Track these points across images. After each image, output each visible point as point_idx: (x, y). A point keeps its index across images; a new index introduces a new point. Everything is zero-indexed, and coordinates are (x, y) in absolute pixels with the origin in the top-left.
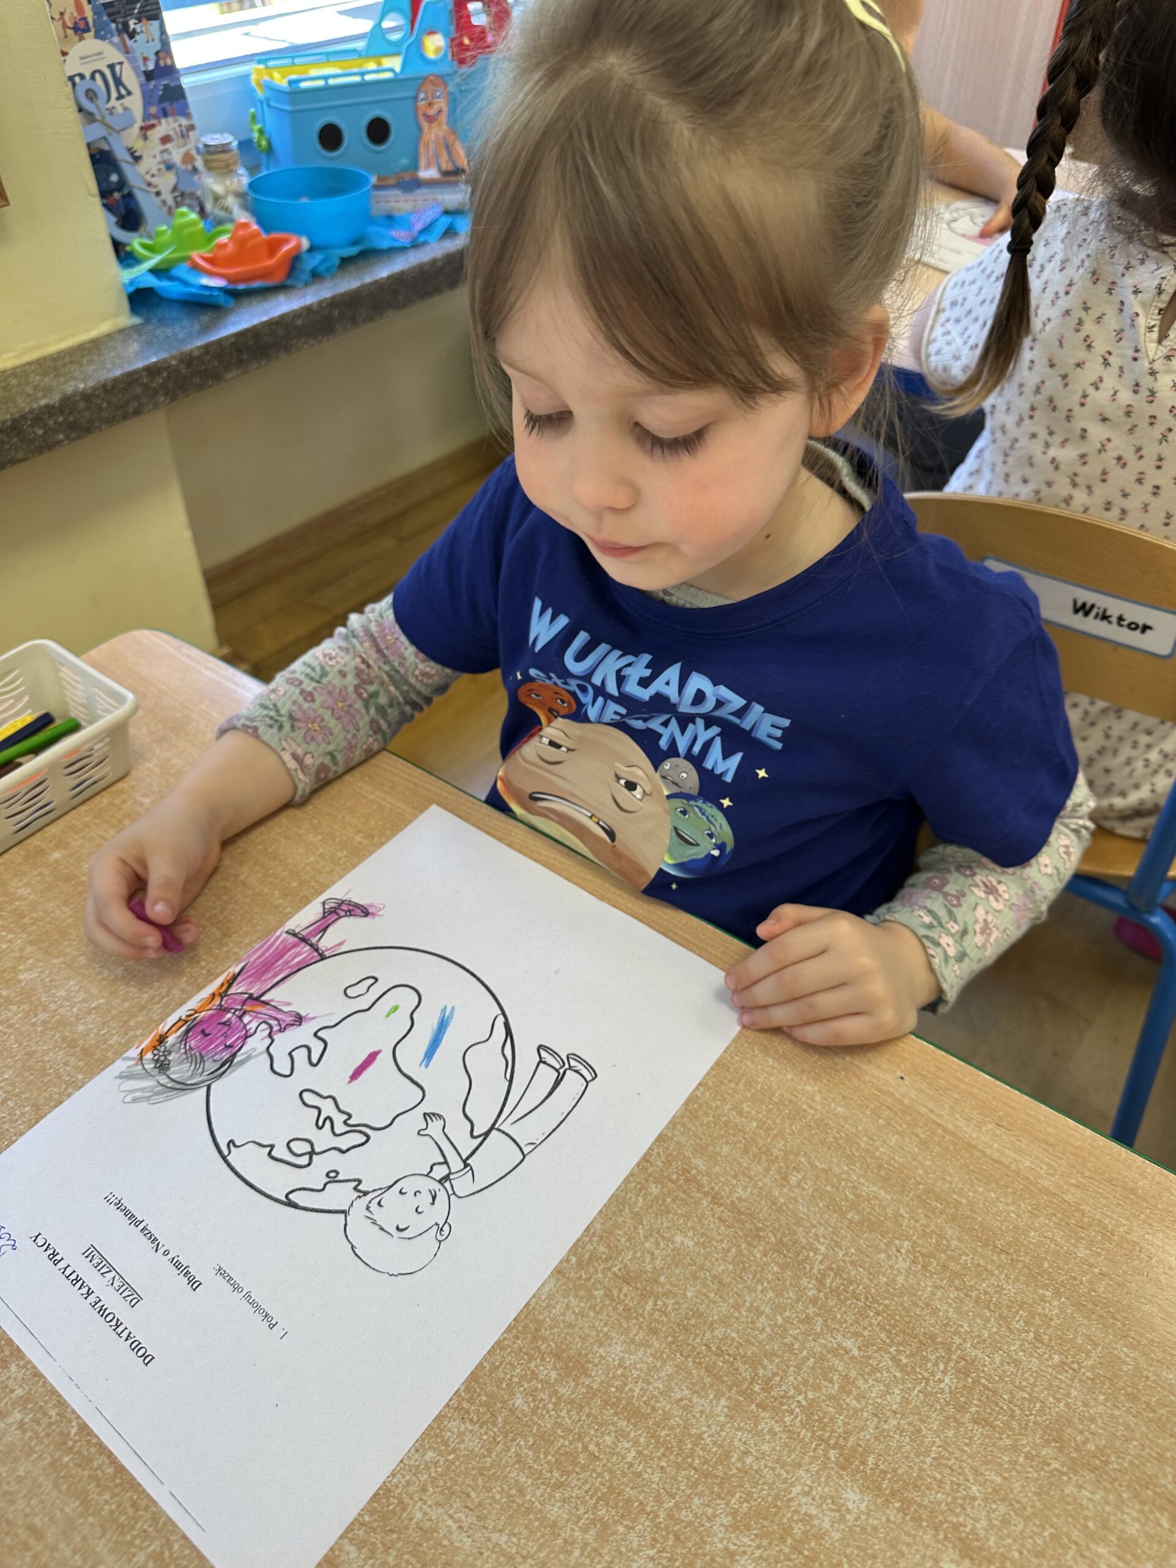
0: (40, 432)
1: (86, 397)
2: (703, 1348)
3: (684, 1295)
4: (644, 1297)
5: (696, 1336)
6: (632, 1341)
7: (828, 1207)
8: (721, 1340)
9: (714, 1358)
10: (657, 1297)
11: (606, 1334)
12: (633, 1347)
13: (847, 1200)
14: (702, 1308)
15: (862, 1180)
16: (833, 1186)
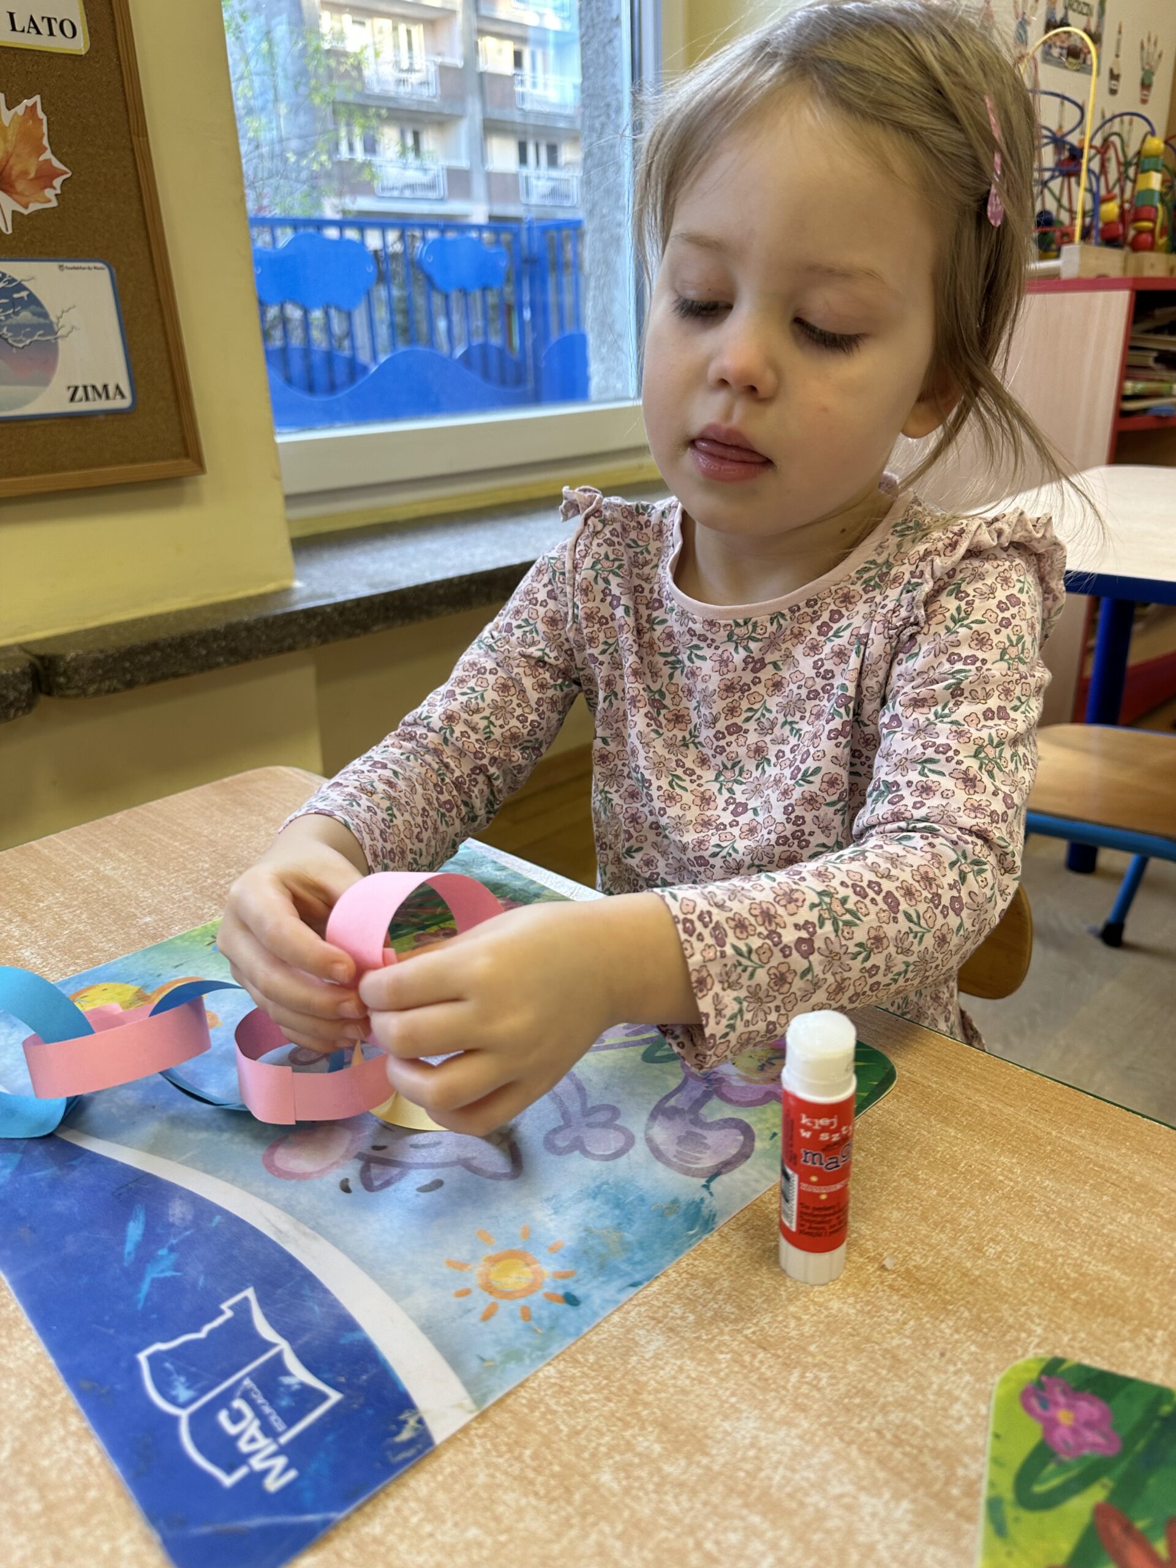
0: (204, 652)
1: (249, 628)
2: (873, 1434)
3: (843, 1369)
4: (787, 1366)
5: (862, 1419)
6: (770, 1417)
7: (1041, 1284)
8: (898, 1427)
9: (889, 1448)
10: (806, 1368)
11: (733, 1406)
12: (771, 1425)
13: (1068, 1278)
14: (870, 1386)
15: (1086, 1258)
16: (1047, 1262)
